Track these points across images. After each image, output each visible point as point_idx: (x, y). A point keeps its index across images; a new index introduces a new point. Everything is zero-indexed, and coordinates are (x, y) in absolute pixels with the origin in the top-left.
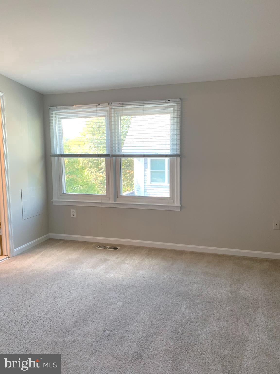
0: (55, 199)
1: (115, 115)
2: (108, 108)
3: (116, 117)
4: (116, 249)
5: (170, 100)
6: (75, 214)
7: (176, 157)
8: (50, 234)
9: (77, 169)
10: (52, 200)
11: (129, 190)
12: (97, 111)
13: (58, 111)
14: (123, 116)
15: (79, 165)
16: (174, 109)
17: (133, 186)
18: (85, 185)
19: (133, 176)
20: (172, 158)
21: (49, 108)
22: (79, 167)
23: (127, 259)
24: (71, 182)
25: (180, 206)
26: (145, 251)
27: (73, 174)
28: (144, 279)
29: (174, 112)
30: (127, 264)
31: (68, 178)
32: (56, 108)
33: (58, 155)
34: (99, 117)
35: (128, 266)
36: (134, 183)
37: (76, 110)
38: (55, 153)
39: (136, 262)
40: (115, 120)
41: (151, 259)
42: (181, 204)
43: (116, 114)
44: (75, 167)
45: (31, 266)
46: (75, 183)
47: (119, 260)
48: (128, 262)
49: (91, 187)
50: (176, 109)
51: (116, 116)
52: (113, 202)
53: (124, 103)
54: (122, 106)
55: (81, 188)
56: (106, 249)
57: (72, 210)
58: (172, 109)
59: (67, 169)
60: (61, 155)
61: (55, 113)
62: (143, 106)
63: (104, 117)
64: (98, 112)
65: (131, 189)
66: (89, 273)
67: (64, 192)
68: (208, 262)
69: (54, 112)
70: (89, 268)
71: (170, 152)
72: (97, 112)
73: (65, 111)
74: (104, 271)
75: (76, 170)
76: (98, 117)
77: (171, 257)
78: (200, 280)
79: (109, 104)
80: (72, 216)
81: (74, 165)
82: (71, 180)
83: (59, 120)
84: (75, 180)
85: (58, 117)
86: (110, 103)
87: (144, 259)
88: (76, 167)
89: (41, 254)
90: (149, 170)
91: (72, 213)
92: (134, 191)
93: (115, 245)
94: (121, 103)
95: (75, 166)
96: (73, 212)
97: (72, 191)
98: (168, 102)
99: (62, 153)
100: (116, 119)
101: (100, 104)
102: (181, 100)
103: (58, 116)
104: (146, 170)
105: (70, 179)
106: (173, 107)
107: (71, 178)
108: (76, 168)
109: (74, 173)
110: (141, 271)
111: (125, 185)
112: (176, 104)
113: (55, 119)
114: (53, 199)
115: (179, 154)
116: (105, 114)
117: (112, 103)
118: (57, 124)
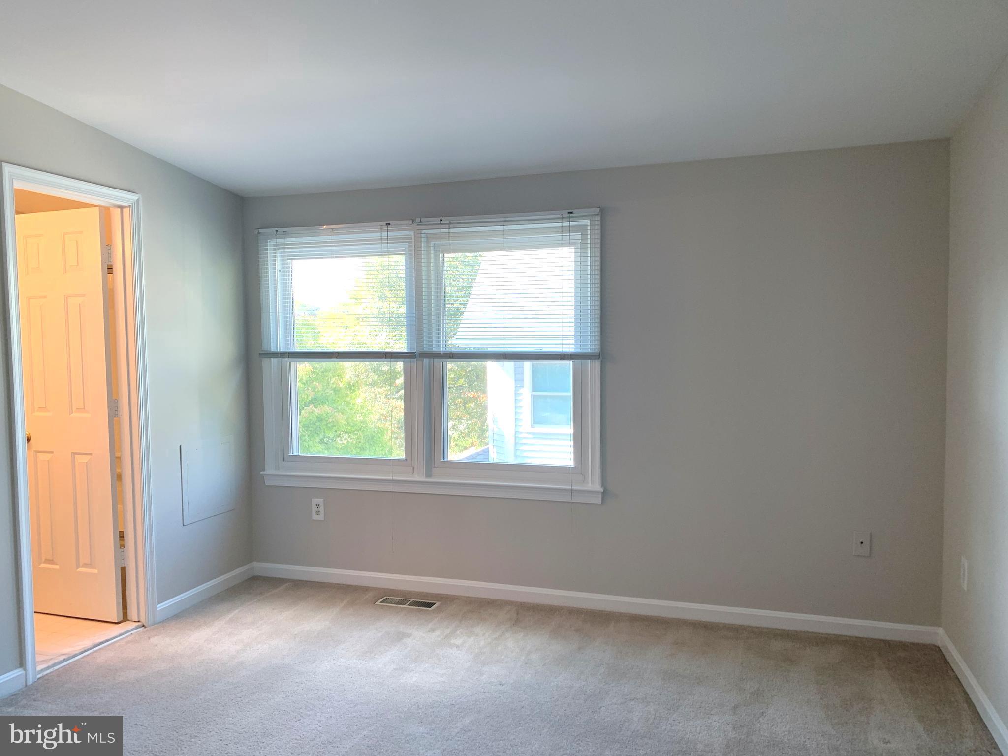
0: (271, 470)
1: (428, 250)
2: (412, 233)
3: (432, 256)
4: (429, 605)
5: (571, 213)
6: (322, 509)
7: (589, 361)
8: (256, 564)
9: (336, 391)
10: (261, 473)
11: (475, 444)
12: (381, 240)
13: (280, 241)
14: (449, 253)
15: (342, 378)
16: (584, 235)
17: (487, 434)
18: (358, 430)
19: (485, 408)
20: (579, 361)
21: (259, 233)
22: (341, 385)
23: (458, 632)
24: (318, 424)
25: (602, 490)
26: (506, 614)
27: (323, 403)
28: (500, 687)
29: (583, 243)
30: (457, 647)
31: (312, 413)
32: (276, 231)
33: (279, 355)
34: (388, 255)
35: (459, 652)
36: (488, 426)
37: (328, 238)
38: (272, 348)
39: (482, 643)
40: (429, 263)
41: (522, 635)
42: (603, 484)
43: (432, 248)
44: (331, 385)
45: (200, 650)
46: (330, 429)
47: (436, 635)
48: (458, 641)
49: (373, 437)
50: (589, 236)
51: (432, 252)
52: (423, 479)
53: (453, 219)
54: (447, 226)
55: (345, 439)
56: (402, 606)
57: (315, 501)
58: (578, 236)
59: (310, 389)
60: (286, 353)
61: (274, 245)
62: (501, 228)
63: (401, 256)
64: (384, 243)
65: (481, 441)
66: (354, 670)
67: (295, 453)
68: (677, 644)
69: (271, 243)
70: (355, 657)
71: (573, 346)
72: (382, 243)
73: (298, 239)
74: (394, 666)
75: (332, 391)
76: (385, 255)
77: (577, 630)
78: (651, 691)
79: (413, 222)
80: (315, 517)
81: (327, 378)
82: (320, 419)
83: (283, 264)
84: (331, 420)
85: (282, 257)
86: (418, 220)
87: (503, 633)
88: (333, 384)
89: (228, 619)
90: (526, 392)
91: (314, 509)
92: (488, 448)
93: (426, 595)
94: (446, 220)
95: (332, 382)
96: (318, 506)
97: (320, 447)
98: (567, 217)
99: (292, 350)
100: (432, 260)
101: (391, 223)
102: (603, 212)
103: (282, 253)
104: (521, 391)
105: (317, 417)
106: (581, 229)
107: (318, 414)
108: (334, 386)
109: (327, 399)
110: (494, 668)
111: (466, 431)
112: (588, 223)
113: (275, 261)
114: (264, 470)
115: (596, 351)
116: (404, 246)
117: (423, 220)
118: (278, 274)
